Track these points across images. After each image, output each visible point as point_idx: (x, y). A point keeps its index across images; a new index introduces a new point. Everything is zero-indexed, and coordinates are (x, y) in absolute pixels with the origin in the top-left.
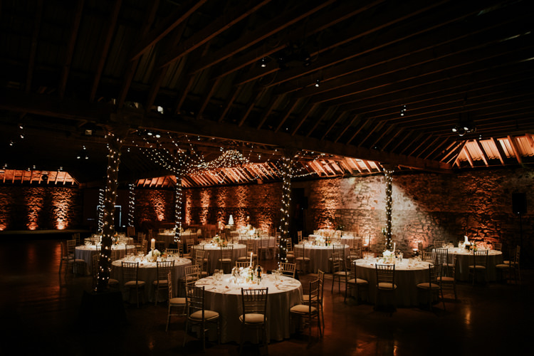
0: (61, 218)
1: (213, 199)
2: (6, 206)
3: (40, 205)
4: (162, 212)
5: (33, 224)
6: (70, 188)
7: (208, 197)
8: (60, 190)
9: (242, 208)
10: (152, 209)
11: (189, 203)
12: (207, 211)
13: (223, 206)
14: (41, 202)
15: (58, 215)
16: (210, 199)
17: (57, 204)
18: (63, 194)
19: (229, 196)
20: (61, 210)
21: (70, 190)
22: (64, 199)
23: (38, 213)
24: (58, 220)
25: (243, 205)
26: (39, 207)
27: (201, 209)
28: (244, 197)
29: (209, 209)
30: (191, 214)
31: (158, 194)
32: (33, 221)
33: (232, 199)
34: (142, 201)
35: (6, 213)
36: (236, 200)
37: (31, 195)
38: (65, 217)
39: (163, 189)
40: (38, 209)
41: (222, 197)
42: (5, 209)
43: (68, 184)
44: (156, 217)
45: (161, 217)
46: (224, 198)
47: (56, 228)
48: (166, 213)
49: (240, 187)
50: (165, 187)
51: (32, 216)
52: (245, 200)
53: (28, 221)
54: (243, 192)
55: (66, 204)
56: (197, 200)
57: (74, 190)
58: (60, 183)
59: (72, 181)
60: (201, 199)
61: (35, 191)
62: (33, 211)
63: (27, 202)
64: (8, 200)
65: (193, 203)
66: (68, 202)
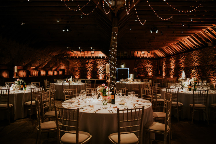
0: (101, 74)
1: (177, 62)
2: (79, 68)
3: (92, 67)
4: (151, 71)
5: (89, 76)
6: (104, 59)
7: (174, 61)
8: (100, 61)
9: (195, 67)
10: (145, 70)
11: (164, 66)
12: (173, 70)
13: (183, 66)
14: (92, 66)
15: (100, 72)
16: (175, 62)
17: (99, 67)
18: (102, 62)
19: (186, 59)
20: (100, 70)
21: (104, 60)
22: (102, 65)
23: (91, 71)
24: (100, 74)
25: (196, 64)
26: (91, 68)
27: (170, 69)
28: (197, 58)
29: (175, 68)
30: (165, 72)
31: (148, 62)
32: (89, 75)
33: (189, 61)
34: (140, 65)
35: (79, 71)
36: (191, 61)
37: (88, 63)
38: (103, 73)
39: (151, 59)
40: (91, 69)
41: (182, 60)
42: (78, 69)
43: (103, 58)
44: (147, 74)
45: (150, 74)
46: (184, 60)
47: (99, 78)
48: (153, 72)
49: (194, 52)
50: (152, 58)
51: (89, 72)
52: (198, 60)
53: (87, 74)
54: (196, 55)
55: (103, 67)
56: (168, 63)
57: (106, 60)
58: (100, 57)
59: (105, 56)
60: (170, 63)
61: (90, 61)
62: (89, 70)
63: (86, 66)
64: (80, 65)
65: (166, 66)
66: (103, 66)
